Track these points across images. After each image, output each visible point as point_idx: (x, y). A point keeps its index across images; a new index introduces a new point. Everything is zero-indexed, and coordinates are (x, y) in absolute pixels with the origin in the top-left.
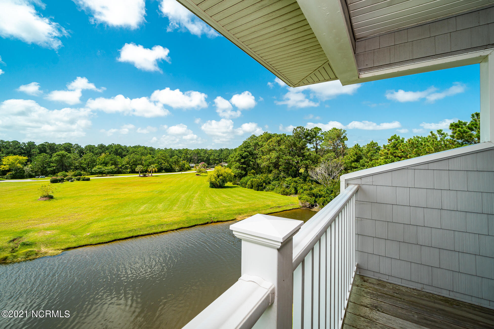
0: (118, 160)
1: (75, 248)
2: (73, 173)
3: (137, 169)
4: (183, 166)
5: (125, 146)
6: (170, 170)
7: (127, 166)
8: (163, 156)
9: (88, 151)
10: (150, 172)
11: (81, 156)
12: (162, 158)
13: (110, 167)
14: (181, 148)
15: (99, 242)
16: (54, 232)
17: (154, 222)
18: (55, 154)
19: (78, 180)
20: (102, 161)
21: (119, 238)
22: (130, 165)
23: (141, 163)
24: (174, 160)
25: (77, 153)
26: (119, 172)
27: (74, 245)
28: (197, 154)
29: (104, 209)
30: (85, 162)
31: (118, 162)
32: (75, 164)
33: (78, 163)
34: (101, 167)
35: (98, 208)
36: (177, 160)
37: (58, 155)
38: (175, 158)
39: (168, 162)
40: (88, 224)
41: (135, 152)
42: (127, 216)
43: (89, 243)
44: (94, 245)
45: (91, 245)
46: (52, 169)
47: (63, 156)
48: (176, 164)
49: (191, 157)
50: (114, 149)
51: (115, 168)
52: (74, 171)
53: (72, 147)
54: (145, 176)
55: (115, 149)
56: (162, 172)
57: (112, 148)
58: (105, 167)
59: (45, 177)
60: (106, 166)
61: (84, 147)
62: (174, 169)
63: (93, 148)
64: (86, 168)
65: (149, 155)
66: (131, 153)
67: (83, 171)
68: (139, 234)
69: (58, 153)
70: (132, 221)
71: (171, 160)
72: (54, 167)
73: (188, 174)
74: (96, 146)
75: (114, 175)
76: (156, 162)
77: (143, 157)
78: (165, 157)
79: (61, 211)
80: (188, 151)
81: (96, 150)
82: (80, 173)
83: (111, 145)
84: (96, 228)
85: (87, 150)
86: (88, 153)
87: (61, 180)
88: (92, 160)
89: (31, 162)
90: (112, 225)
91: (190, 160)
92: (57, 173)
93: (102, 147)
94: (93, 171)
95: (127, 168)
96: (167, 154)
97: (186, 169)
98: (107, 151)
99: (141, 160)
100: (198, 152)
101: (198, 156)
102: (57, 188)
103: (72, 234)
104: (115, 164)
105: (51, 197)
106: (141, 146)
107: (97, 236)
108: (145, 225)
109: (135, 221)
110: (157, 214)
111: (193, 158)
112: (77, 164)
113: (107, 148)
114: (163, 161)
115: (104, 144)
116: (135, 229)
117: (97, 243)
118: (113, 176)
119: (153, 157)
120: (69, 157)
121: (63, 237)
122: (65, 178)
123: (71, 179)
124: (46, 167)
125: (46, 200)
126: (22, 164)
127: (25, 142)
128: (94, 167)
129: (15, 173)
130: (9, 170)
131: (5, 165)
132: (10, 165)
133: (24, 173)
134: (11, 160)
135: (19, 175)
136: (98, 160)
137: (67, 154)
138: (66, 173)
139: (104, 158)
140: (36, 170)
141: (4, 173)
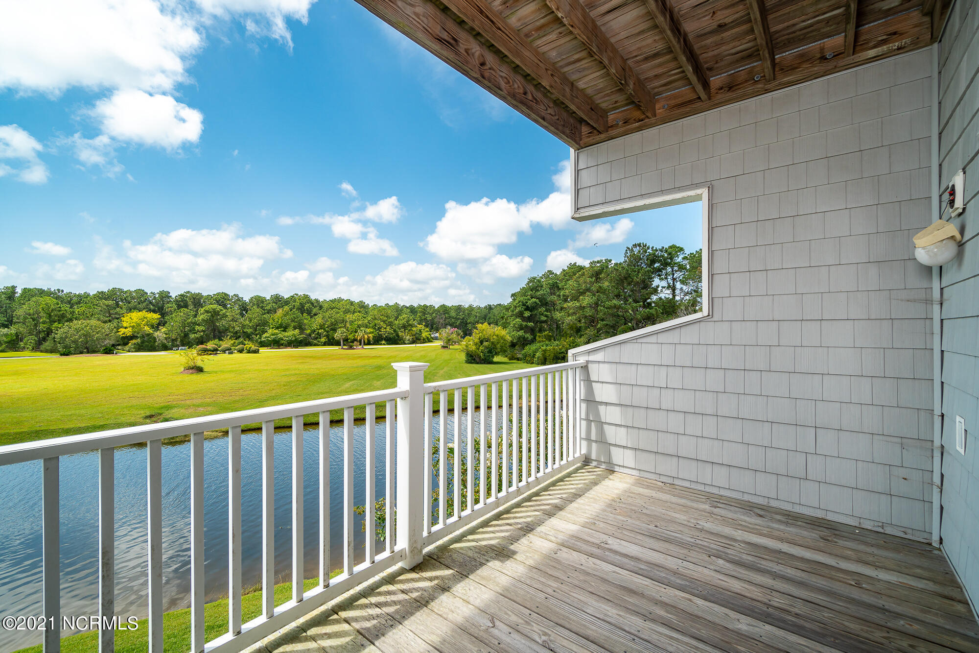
0: (305, 321)
2: (232, 341)
3: (337, 335)
4: (418, 334)
5: (316, 299)
6: (394, 339)
7: (320, 331)
8: (383, 314)
9: (255, 307)
10: (360, 343)
11: (244, 315)
12: (381, 317)
13: (292, 333)
18: (202, 310)
19: (240, 351)
20: (278, 322)
22: (325, 330)
23: (345, 326)
24: (401, 322)
25: (237, 309)
26: (305, 343)
30: (250, 325)
31: (305, 324)
32: (234, 327)
33: (239, 327)
36: (408, 321)
37: (207, 312)
38: (404, 319)
39: (390, 324)
41: (334, 308)
46: (197, 336)
47: (215, 313)
48: (405, 330)
49: (433, 320)
50: (297, 304)
51: (300, 334)
52: (232, 339)
53: (229, 300)
54: (351, 348)
55: (300, 303)
56: (381, 344)
57: (295, 301)
58: (283, 333)
60: (285, 331)
61: (248, 301)
62: (402, 339)
63: (263, 302)
64: (252, 335)
65: (358, 314)
66: (327, 311)
67: (247, 339)
69: (206, 308)
71: (397, 322)
72: (200, 331)
73: (427, 347)
74: (268, 298)
75: (299, 347)
76: (371, 325)
78: (386, 317)
80: (427, 307)
81: (268, 304)
82: (242, 342)
83: (292, 297)
85: (254, 305)
86: (254, 309)
87: (213, 352)
88: (260, 320)
89: (166, 323)
91: (431, 326)
92: (208, 341)
93: (278, 300)
94: (263, 339)
96: (389, 313)
97: (424, 340)
98: (286, 306)
100: (445, 311)
101: (446, 317)
102: (208, 361)
104: (300, 327)
105: (200, 370)
106: (343, 299)
111: (436, 320)
112: (237, 328)
113: (287, 302)
114: (382, 323)
115: (282, 294)
118: (297, 348)
119: (365, 318)
120: (224, 314)
122: (219, 349)
123: (229, 350)
124: (188, 333)
125: (192, 374)
126: (152, 327)
127: (157, 291)
128: (264, 332)
129: (143, 342)
130: (133, 337)
131: (126, 328)
132: (133, 327)
133: (155, 341)
134: (135, 320)
135: (147, 344)
136: (271, 321)
137: (222, 310)
138: (221, 342)
139: (282, 317)
140: (173, 336)
141: (124, 341)
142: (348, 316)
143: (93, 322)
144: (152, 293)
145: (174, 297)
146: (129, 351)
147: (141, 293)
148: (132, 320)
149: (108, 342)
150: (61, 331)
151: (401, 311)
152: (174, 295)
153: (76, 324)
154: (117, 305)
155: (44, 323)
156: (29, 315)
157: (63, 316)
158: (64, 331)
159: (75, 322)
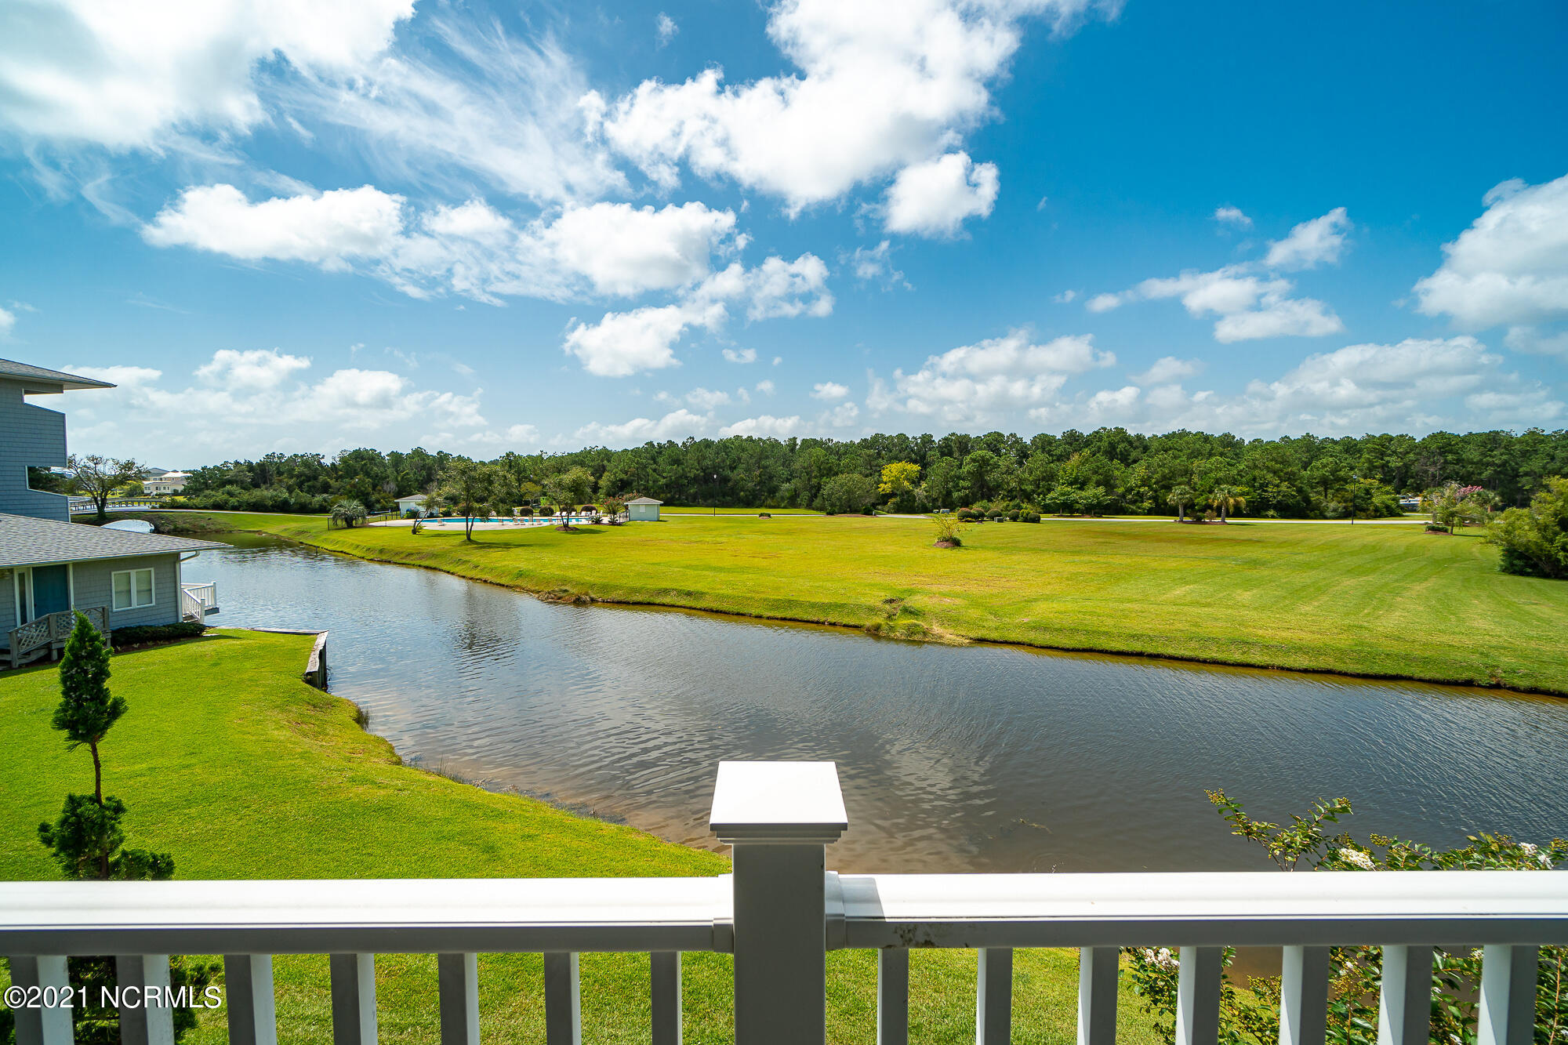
0: (1116, 473)
1: (995, 642)
2: (1004, 503)
3: (1172, 498)
4: (1360, 498)
5: (1138, 435)
6: (1298, 509)
7: (1142, 490)
8: (1272, 460)
9: (1039, 451)
10: (1218, 512)
11: (1022, 464)
12: (1270, 464)
13: (1092, 493)
15: (1049, 643)
16: (958, 601)
17: (1216, 629)
18: (968, 457)
19: (1014, 519)
20: (1072, 474)
21: (1101, 648)
22: (1151, 488)
23: (1189, 482)
24: (1316, 473)
25: (1013, 455)
26: (1115, 509)
27: (994, 635)
28: (1441, 454)
29: (1067, 579)
30: (1031, 479)
31: (1115, 478)
32: (1008, 483)
33: (1015, 482)
35: (1054, 575)
36: (1334, 472)
37: (974, 460)
38: (1324, 466)
39: (1291, 478)
40: (1027, 601)
41: (1171, 449)
42: (1129, 601)
43: (1026, 640)
44: (1037, 647)
45: (1030, 645)
46: (961, 494)
47: (984, 462)
48: (1326, 488)
49: (1407, 465)
50: (1104, 444)
51: (1108, 494)
52: (1004, 500)
53: (1003, 442)
54: (1199, 521)
55: (1110, 443)
56: (1266, 517)
57: (1100, 440)
58: (1079, 492)
59: (951, 511)
60: (1081, 489)
61: (1029, 442)
62: (1318, 508)
63: (1050, 444)
64: (1033, 495)
65: (1218, 458)
66: (1157, 454)
67: (1025, 500)
68: (1160, 650)
69: (973, 455)
70: (1143, 615)
71: (1306, 473)
72: (966, 488)
73: (1384, 526)
74: (1059, 436)
75: (1104, 515)
76: (1244, 479)
78: (1281, 463)
79: (974, 569)
80: (1393, 442)
81: (1057, 447)
82: (1018, 503)
83: (1097, 432)
84: (1043, 611)
85: (1037, 448)
86: (1037, 454)
87: (978, 517)
88: (1046, 472)
89: (926, 477)
90: (1085, 613)
91: (1401, 480)
92: (972, 504)
93: (1074, 440)
94: (1048, 502)
95: (1141, 497)
96: (1290, 456)
97: (1376, 510)
98: (1085, 449)
100: (1444, 446)
101: (1446, 462)
102: (969, 529)
103: (991, 613)
104: (1108, 483)
105: (956, 543)
106: (1190, 433)
107: (1046, 629)
108: (1181, 631)
109: (1153, 616)
110: (1230, 611)
111: (1414, 468)
112: (1013, 484)
113: (1088, 442)
114: (1269, 476)
115: (1079, 430)
116: (1151, 634)
117: (1044, 644)
118: (1101, 517)
119: (1232, 465)
120: (995, 463)
121: (974, 613)
122: (986, 514)
123: (999, 515)
124: (951, 489)
125: (946, 547)
126: (913, 482)
127: (919, 435)
128: (1049, 490)
129: (902, 501)
130: (892, 495)
131: (886, 483)
132: (892, 482)
133: (915, 501)
134: (895, 473)
135: (907, 505)
136: (1061, 473)
137: (992, 458)
138: (990, 504)
139: (1078, 467)
140: (935, 495)
141: (884, 499)
142: (1196, 463)
143: (856, 476)
144: (914, 438)
145: (937, 441)
146: (888, 512)
147: (903, 438)
148: (894, 471)
149: (869, 501)
150: (830, 486)
151: (1319, 450)
152: (936, 439)
153: (842, 478)
154: (879, 454)
155: (816, 477)
156: (804, 468)
157: (830, 469)
158: (831, 486)
159: (840, 476)
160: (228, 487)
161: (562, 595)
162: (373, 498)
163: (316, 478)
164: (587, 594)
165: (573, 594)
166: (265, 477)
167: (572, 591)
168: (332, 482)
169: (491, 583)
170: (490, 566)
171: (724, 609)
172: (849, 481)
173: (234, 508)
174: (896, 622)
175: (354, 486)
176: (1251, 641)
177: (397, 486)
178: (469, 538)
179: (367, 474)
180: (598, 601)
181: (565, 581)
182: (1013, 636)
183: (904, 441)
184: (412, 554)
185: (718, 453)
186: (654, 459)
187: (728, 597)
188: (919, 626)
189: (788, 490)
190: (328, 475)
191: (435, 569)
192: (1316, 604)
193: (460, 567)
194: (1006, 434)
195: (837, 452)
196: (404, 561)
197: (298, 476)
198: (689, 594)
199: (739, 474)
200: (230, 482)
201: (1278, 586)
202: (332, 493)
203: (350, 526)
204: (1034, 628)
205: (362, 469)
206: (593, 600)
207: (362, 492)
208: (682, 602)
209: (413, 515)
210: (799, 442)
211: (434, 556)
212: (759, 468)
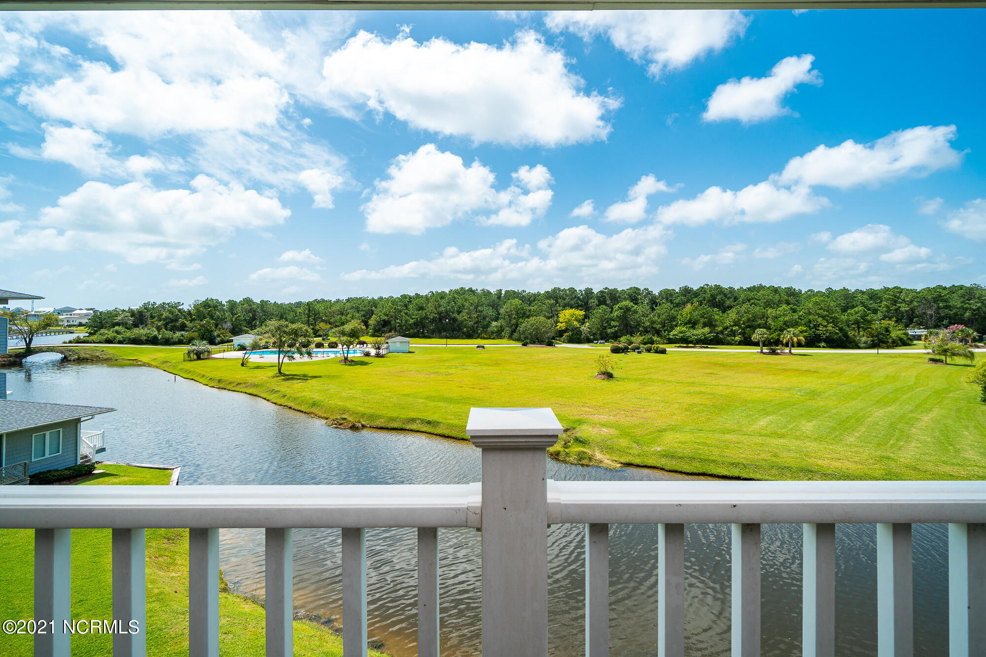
0: (716, 317)
1: (638, 466)
2: (642, 338)
3: (755, 337)
4: (882, 334)
5: (730, 288)
6: (841, 342)
7: (734, 328)
8: (821, 309)
9: (664, 301)
10: (787, 345)
11: (653, 309)
12: (819, 312)
13: (701, 331)
14: (877, 287)
15: (675, 468)
16: (612, 431)
18: (617, 306)
19: (649, 351)
20: (686, 318)
21: (710, 472)
22: (740, 327)
23: (766, 323)
24: (851, 318)
25: (647, 303)
26: (717, 341)
27: (637, 461)
28: (935, 302)
29: (687, 410)
30: (659, 320)
31: (716, 321)
32: (644, 323)
33: (649, 322)
34: (684, 329)
35: (677, 406)
36: (863, 317)
37: (621, 308)
38: (856, 313)
39: (835, 321)
40: (659, 431)
41: (752, 299)
42: (729, 432)
43: (659, 465)
44: (667, 471)
45: (662, 469)
46: (613, 330)
47: (627, 309)
48: (859, 328)
49: (912, 310)
50: (708, 296)
51: (711, 332)
52: (642, 336)
53: (640, 294)
54: (773, 352)
55: (711, 295)
56: (820, 347)
57: (705, 292)
58: (692, 331)
59: (606, 342)
60: (693, 327)
61: (657, 294)
62: (854, 341)
63: (671, 295)
64: (661, 331)
65: (784, 306)
66: (743, 303)
67: (656, 335)
69: (620, 305)
70: (739, 445)
71: (844, 317)
72: (615, 327)
73: (900, 355)
74: (677, 290)
75: (709, 346)
76: (803, 322)
77: (770, 311)
78: (828, 311)
79: (622, 400)
80: (901, 292)
81: (676, 297)
82: (651, 338)
83: (703, 288)
84: (671, 441)
85: (663, 298)
86: (663, 303)
87: (624, 349)
88: (669, 316)
89: (589, 319)
90: (698, 444)
91: (909, 319)
92: (620, 337)
93: (687, 292)
94: (671, 337)
95: (733, 333)
96: (832, 304)
97: (894, 342)
98: (695, 300)
99: (763, 316)
100: (938, 296)
101: (939, 308)
102: (618, 362)
103: (635, 442)
104: (710, 324)
105: (610, 376)
106: (765, 286)
107: (672, 457)
109: (746, 447)
111: (918, 312)
112: (647, 324)
113: (696, 294)
114: (820, 320)
115: (690, 286)
116: (745, 462)
117: (672, 469)
118: (707, 347)
119: (794, 311)
120: (635, 310)
121: (623, 442)
122: (630, 347)
123: (638, 348)
124: (606, 328)
125: (604, 379)
126: (579, 321)
127: (583, 289)
128: (672, 328)
129: (572, 335)
130: (566, 331)
131: (562, 323)
132: (566, 322)
133: (581, 335)
134: (567, 316)
135: (576, 338)
136: (679, 316)
137: (633, 307)
138: (632, 338)
139: (691, 312)
140: (594, 331)
141: (561, 333)
143: (542, 319)
144: (580, 290)
145: (595, 293)
146: (564, 342)
147: (572, 290)
148: (567, 315)
149: (550, 335)
151: (852, 298)
152: (595, 291)
153: (532, 320)
154: (557, 302)
155: (515, 318)
156: (507, 312)
157: (524, 313)
158: (525, 325)
159: (531, 318)
160: (117, 328)
161: (342, 422)
162: (216, 334)
163: (177, 320)
164: (359, 422)
165: (350, 421)
166: (142, 320)
167: (350, 419)
168: (187, 323)
169: (294, 409)
170: (294, 396)
171: (453, 435)
172: (537, 322)
173: (120, 342)
174: (569, 449)
175: (202, 326)
176: (813, 470)
177: (232, 324)
178: (280, 372)
179: (212, 317)
180: (366, 427)
181: (345, 411)
182: (650, 462)
183: (573, 293)
184: (241, 384)
185: (449, 303)
186: (406, 306)
187: (456, 426)
188: (586, 453)
189: (496, 327)
190: (185, 318)
191: (256, 396)
192: (857, 434)
193: (273, 396)
194: (642, 288)
195: (529, 299)
196: (235, 389)
197: (165, 320)
198: (429, 423)
199: (462, 317)
200: (118, 324)
201: (830, 417)
202: (187, 331)
203: (199, 358)
204: (664, 456)
205: (208, 314)
206: (363, 426)
207: (208, 330)
208: (424, 429)
209: (242, 348)
210: (503, 292)
211: (255, 386)
212: (476, 312)
